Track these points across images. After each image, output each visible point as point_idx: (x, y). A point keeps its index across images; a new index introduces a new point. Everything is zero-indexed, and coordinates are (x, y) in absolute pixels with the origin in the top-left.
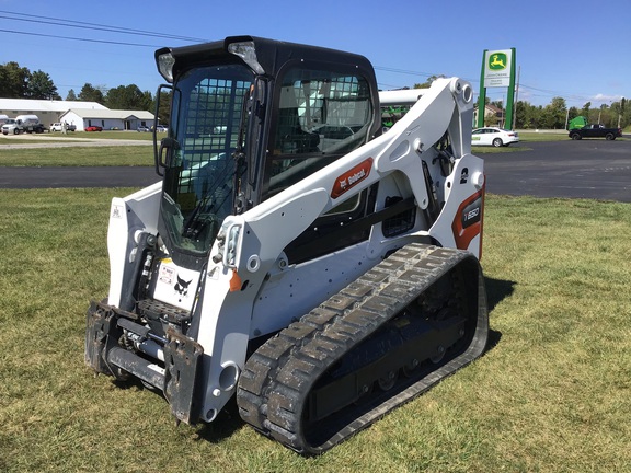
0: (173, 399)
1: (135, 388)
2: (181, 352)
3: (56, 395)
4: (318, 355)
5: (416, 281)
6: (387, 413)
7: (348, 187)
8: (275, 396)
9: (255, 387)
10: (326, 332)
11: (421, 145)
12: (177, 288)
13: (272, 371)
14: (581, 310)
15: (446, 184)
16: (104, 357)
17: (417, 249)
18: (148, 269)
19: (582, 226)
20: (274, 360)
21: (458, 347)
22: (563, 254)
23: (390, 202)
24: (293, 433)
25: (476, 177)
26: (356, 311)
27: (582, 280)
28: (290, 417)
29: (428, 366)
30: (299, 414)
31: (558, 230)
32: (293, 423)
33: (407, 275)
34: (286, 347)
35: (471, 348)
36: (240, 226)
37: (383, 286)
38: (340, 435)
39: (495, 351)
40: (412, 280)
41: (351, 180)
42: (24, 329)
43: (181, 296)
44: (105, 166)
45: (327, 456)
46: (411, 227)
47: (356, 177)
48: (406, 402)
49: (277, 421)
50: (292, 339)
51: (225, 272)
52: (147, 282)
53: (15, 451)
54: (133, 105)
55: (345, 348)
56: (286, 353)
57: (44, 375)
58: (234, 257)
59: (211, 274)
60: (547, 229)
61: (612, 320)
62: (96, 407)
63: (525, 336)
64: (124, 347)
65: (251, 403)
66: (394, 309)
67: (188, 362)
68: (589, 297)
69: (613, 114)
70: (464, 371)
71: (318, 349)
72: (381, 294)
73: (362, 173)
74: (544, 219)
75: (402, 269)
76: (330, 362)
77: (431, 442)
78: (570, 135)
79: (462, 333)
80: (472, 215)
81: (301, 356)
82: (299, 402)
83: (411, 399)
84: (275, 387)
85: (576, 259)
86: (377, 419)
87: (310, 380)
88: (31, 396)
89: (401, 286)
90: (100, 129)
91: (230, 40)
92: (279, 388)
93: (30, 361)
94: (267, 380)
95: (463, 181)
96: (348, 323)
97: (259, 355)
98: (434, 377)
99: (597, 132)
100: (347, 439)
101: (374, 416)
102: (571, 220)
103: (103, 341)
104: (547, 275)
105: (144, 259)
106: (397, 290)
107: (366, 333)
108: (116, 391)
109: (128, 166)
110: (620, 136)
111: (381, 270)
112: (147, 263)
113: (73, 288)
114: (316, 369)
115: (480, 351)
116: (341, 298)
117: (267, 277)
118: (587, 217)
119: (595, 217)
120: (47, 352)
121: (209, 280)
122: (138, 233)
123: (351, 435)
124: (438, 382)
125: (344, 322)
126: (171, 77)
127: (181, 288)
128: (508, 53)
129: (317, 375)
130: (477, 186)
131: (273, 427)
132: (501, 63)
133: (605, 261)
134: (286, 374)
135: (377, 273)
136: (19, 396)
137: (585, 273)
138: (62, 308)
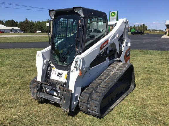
0: (63, 105)
1: (45, 103)
2: (65, 93)
3: (23, 107)
4: (102, 92)
5: (121, 71)
6: (116, 106)
7: (104, 47)
8: (92, 103)
9: (85, 101)
10: (101, 85)
11: (119, 36)
12: (58, 75)
13: (89, 96)
14: (152, 77)
15: (122, 46)
16: (38, 95)
17: (117, 63)
18: (49, 70)
19: (143, 56)
20: (89, 94)
21: (128, 88)
22: (142, 63)
23: (111, 51)
24: (97, 112)
25: (129, 44)
26: (107, 80)
27: (149, 70)
28: (96, 108)
29: (122, 93)
30: (99, 107)
31: (138, 58)
32: (98, 110)
33: (118, 70)
34: (92, 90)
35: (130, 88)
36: (81, 58)
37: (112, 73)
38: (106, 112)
39: (136, 89)
40: (119, 71)
41: (104, 45)
42: (6, 89)
43: (60, 78)
44: (9, 42)
45: (105, 118)
46: (114, 58)
47: (105, 44)
48: (119, 102)
49: (93, 110)
50: (93, 88)
51: (77, 70)
52: (49, 74)
53: (17, 123)
54: (13, 25)
55: (108, 90)
56: (92, 91)
57: (17, 102)
58: (80, 66)
59: (72, 71)
60: (135, 57)
61: (161, 79)
62: (36, 109)
63: (141, 84)
64: (43, 92)
65: (84, 105)
66: (117, 79)
67: (68, 95)
68: (153, 74)
69: (141, 28)
70: (131, 94)
71: (101, 90)
72: (112, 75)
73: (106, 43)
74: (133, 55)
75: (116, 68)
76: (105, 93)
77: (130, 112)
78: (131, 33)
79: (128, 84)
80: (128, 54)
81: (97, 92)
82: (99, 104)
83: (120, 102)
84: (91, 101)
85: (146, 65)
86: (114, 108)
87: (101, 98)
88: (15, 107)
89: (117, 73)
90: (3, 32)
91: (74, 8)
92: (92, 101)
93: (11, 98)
94: (89, 99)
95: (127, 45)
96: (106, 83)
97: (85, 92)
98: (124, 96)
99: (138, 33)
100: (108, 113)
101: (113, 107)
102: (140, 55)
103: (38, 91)
104: (141, 69)
105: (48, 68)
106: (116, 74)
107: (112, 85)
108: (40, 104)
109: (15, 42)
110: (144, 33)
111: (110, 69)
112: (49, 69)
113: (15, 77)
114: (102, 95)
115: (133, 89)
116: (102, 77)
117: (86, 72)
118: (143, 54)
119: (146, 54)
120: (15, 95)
121: (71, 73)
122: (45, 61)
123: (109, 112)
124: (125, 97)
125: (105, 83)
126: (53, 18)
127: (59, 75)
128: (116, 12)
129: (103, 97)
130: (129, 47)
131: (91, 111)
132: (114, 15)
133: (153, 65)
134: (94, 97)
135: (109, 70)
136: (12, 107)
137: (149, 68)
138: (14, 83)
